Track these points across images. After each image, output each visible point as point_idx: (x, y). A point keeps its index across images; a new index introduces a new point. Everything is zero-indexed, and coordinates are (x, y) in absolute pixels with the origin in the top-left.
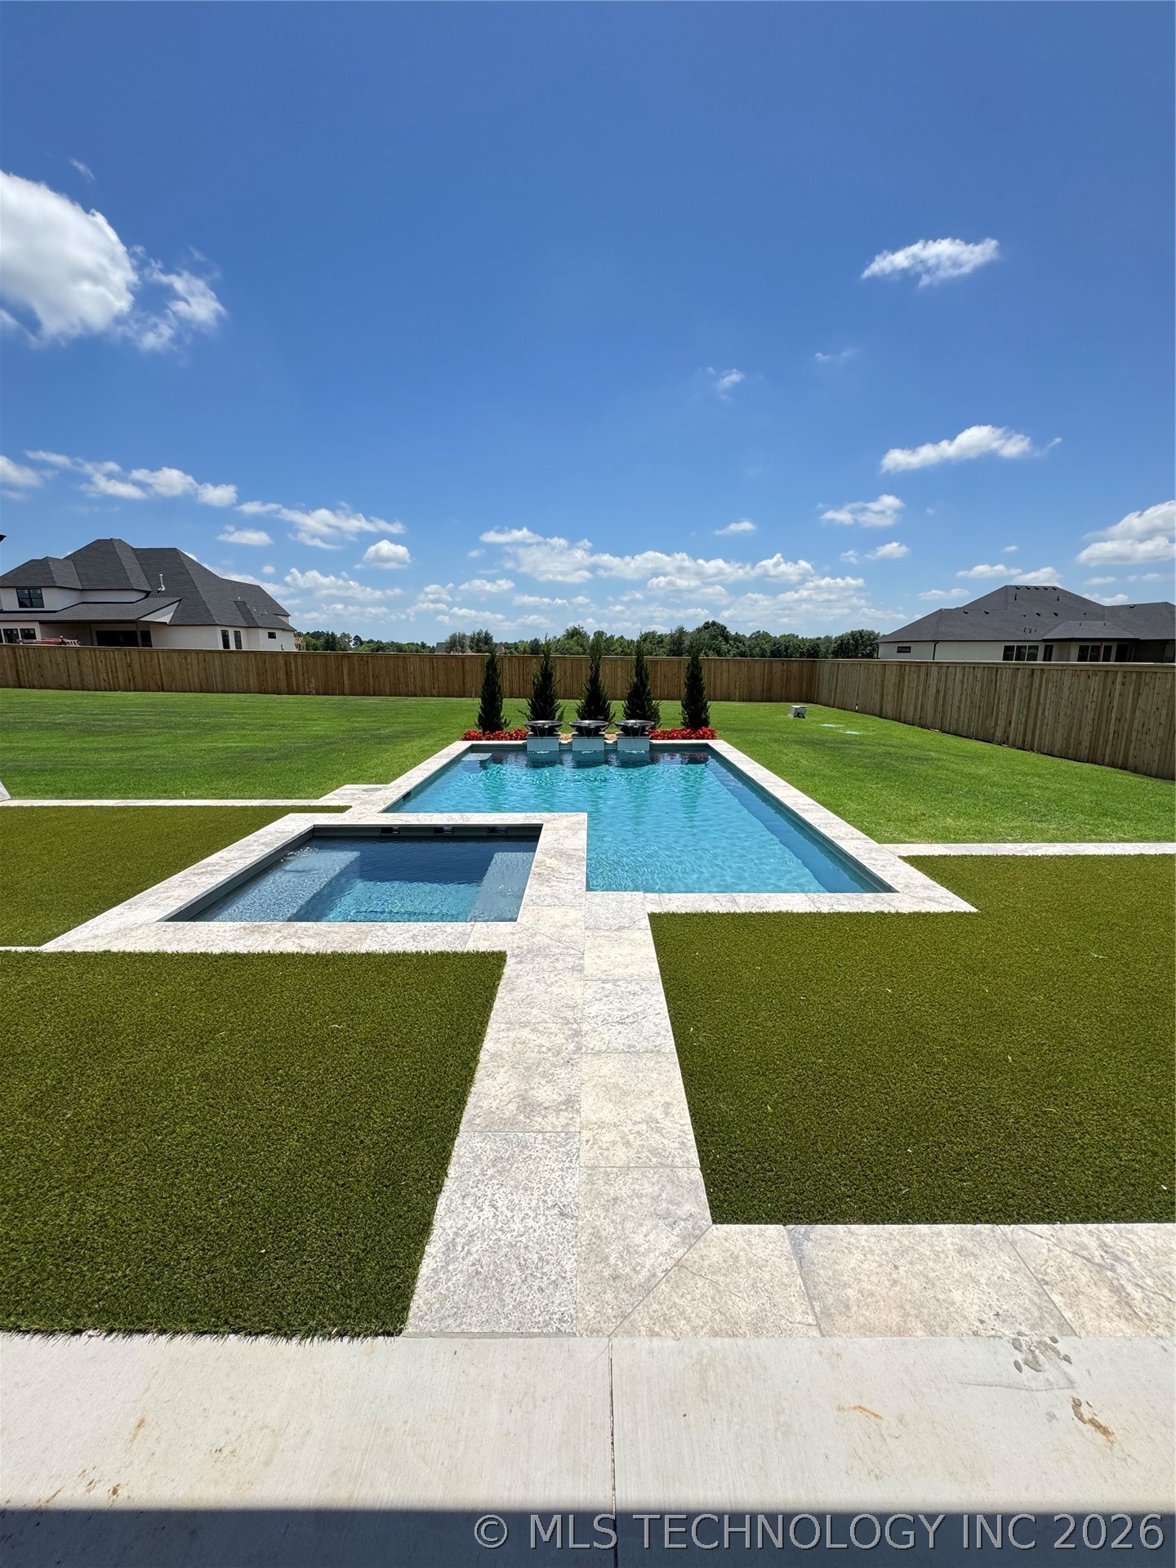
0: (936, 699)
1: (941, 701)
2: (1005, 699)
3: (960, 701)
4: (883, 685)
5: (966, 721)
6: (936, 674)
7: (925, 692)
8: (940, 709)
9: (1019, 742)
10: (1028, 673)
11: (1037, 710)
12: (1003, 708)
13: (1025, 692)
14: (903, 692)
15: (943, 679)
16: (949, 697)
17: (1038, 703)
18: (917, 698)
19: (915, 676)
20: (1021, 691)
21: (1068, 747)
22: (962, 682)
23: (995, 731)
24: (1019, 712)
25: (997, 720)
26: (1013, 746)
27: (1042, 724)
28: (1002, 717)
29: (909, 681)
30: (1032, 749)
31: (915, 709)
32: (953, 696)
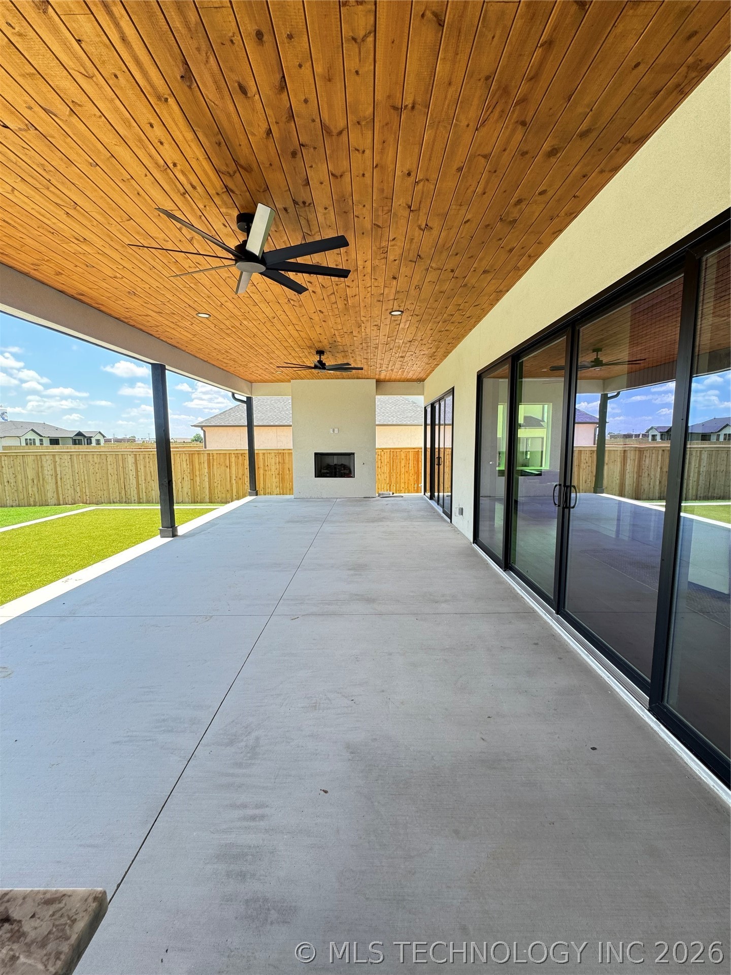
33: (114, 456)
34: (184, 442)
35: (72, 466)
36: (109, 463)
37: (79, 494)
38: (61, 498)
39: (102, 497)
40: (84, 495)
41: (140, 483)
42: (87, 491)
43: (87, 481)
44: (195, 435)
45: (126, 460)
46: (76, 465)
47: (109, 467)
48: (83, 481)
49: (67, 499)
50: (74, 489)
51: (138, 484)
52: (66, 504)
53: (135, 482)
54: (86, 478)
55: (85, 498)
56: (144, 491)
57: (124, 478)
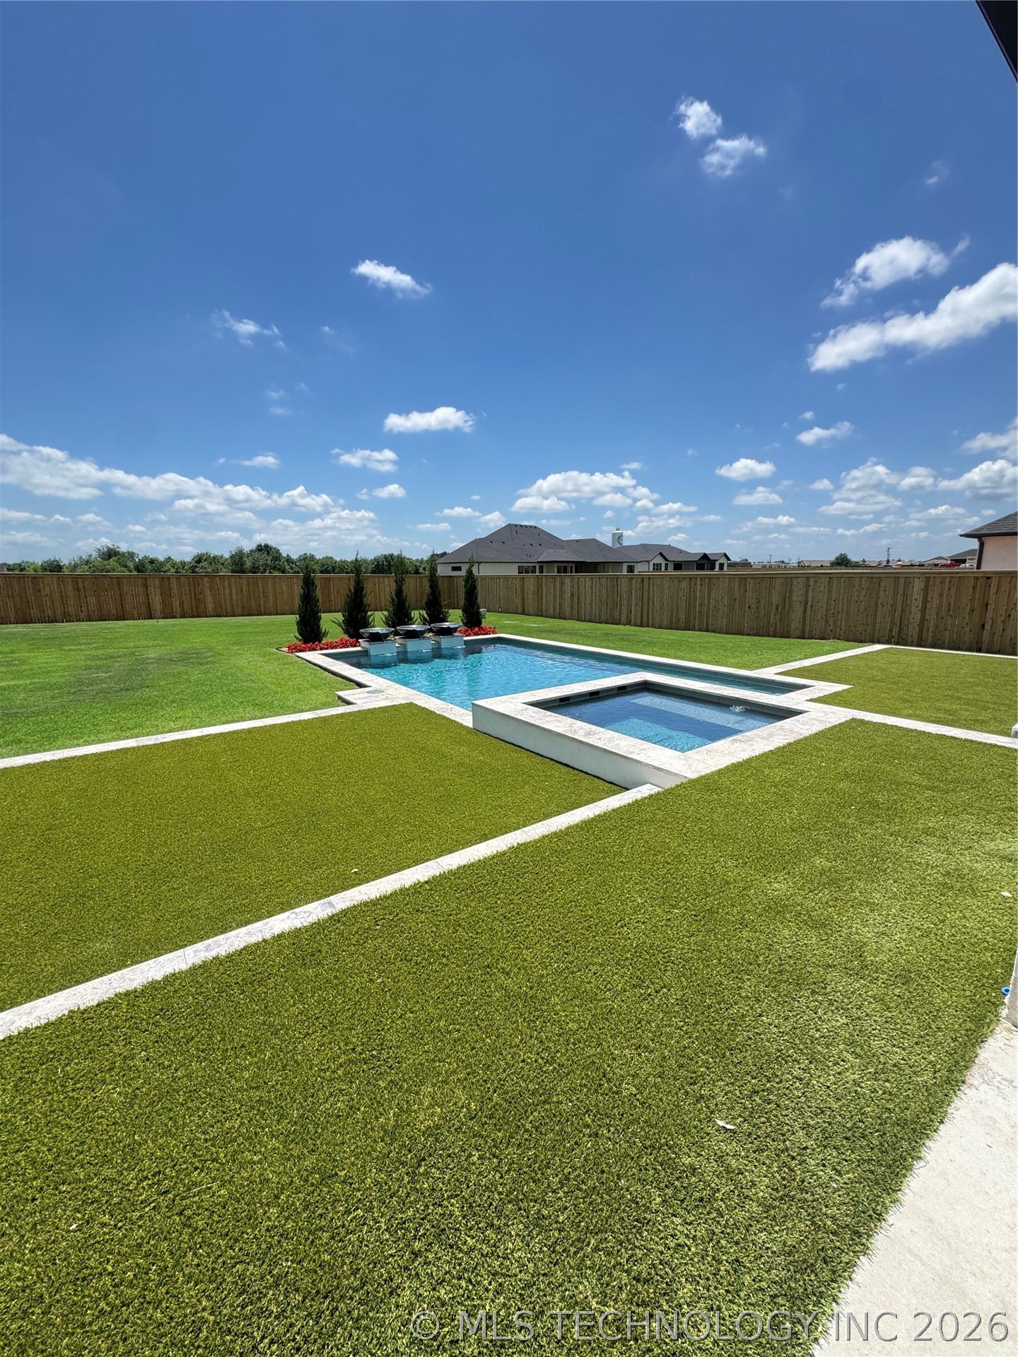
0: (572, 600)
1: (576, 601)
2: (625, 597)
3: (592, 600)
4: (523, 593)
5: (598, 613)
6: (569, 584)
7: (561, 596)
8: (575, 606)
9: (639, 622)
10: (639, 580)
11: (648, 603)
12: (625, 602)
13: (639, 593)
14: (542, 596)
15: (576, 586)
16: (582, 598)
17: (649, 599)
18: (555, 599)
19: (552, 585)
20: (636, 591)
21: (671, 623)
22: (592, 587)
23: (620, 618)
24: (636, 606)
25: (620, 611)
26: (635, 625)
27: (653, 611)
28: (624, 609)
29: (547, 588)
30: (648, 626)
31: (555, 608)
32: (585, 597)
33: (892, 580)
34: (822, 566)
35: (829, 591)
36: (882, 588)
37: (831, 628)
38: (807, 628)
39: (863, 634)
40: (838, 629)
41: (927, 617)
42: (843, 624)
43: (845, 612)
44: (837, 555)
45: (911, 585)
46: (834, 591)
47: (882, 594)
48: (840, 610)
49: (814, 633)
50: (826, 620)
51: (923, 619)
52: (812, 638)
53: (918, 616)
54: (845, 607)
55: (838, 632)
56: (931, 629)
57: (903, 610)
